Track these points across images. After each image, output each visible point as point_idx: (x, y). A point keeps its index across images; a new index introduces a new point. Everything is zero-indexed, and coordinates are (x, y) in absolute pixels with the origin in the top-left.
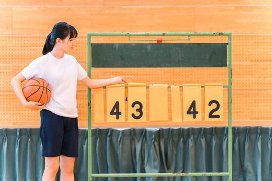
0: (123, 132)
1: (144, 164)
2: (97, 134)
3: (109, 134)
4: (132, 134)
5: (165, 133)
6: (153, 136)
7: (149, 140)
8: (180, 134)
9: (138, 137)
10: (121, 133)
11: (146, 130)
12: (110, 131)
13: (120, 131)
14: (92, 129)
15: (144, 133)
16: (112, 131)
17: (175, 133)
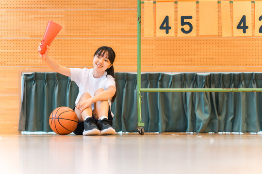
0: (174, 77)
1: (195, 109)
2: (148, 78)
3: (160, 78)
4: (183, 79)
5: (216, 78)
6: (204, 81)
7: (200, 85)
8: (231, 79)
9: (189, 82)
10: (171, 77)
11: (197, 75)
12: (160, 76)
13: (170, 76)
14: (142, 73)
15: (194, 78)
16: (163, 75)
17: (226, 78)
